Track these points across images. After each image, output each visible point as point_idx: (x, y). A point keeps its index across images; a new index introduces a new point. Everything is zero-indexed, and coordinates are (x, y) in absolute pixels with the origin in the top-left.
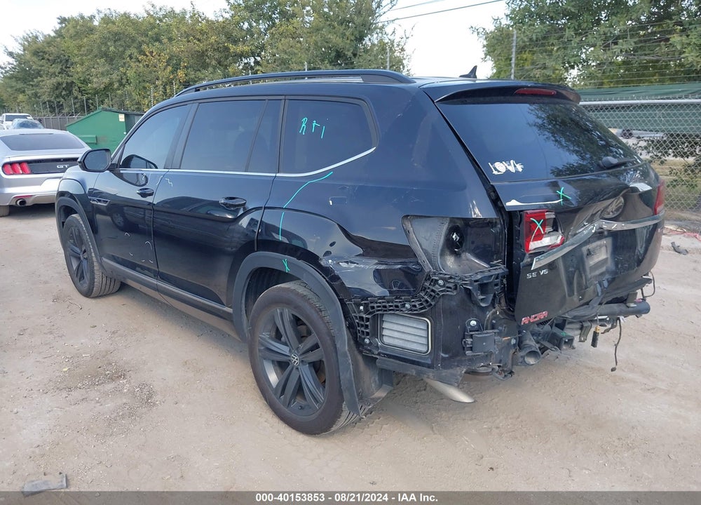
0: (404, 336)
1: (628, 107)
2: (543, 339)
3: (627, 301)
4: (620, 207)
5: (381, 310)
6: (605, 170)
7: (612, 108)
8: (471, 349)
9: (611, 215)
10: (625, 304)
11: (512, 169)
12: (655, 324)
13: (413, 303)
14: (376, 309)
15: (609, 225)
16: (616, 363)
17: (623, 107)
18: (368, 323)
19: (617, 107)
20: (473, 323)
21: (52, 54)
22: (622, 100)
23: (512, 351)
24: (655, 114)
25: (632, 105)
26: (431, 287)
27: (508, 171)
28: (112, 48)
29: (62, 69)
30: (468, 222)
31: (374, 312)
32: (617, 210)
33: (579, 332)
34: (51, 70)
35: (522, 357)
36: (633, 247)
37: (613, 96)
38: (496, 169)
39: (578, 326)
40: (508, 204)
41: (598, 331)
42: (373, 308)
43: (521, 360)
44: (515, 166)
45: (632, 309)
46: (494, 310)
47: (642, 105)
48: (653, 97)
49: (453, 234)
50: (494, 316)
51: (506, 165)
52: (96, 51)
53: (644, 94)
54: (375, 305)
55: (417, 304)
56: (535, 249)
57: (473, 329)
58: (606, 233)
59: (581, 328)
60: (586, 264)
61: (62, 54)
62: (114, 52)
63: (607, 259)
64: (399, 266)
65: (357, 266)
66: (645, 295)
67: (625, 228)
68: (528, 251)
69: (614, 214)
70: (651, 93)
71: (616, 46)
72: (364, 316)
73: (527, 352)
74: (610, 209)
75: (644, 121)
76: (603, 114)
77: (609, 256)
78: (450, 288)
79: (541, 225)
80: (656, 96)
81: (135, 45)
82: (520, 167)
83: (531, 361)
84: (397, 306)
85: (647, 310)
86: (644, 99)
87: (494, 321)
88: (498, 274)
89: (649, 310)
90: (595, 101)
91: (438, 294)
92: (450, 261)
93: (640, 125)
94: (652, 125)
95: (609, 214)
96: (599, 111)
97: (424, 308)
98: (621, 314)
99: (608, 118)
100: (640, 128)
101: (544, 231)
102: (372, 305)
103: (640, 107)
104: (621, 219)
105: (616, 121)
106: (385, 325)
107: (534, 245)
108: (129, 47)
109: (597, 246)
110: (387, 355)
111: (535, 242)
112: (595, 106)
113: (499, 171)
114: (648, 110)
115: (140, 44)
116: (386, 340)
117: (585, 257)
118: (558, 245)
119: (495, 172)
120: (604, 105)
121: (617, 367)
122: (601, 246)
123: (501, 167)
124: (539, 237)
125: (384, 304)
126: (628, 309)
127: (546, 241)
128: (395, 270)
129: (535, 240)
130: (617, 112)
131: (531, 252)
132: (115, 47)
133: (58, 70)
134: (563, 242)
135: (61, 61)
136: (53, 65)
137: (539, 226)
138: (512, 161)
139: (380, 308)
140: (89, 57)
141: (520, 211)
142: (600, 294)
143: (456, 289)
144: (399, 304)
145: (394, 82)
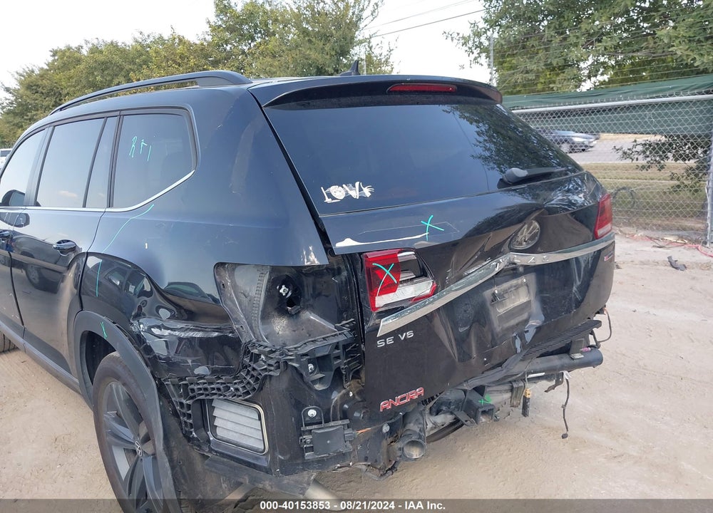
0: (238, 428)
1: (615, 109)
2: (458, 408)
3: (571, 352)
4: (535, 235)
5: (202, 394)
6: (510, 185)
7: (598, 112)
8: (312, 449)
9: (524, 246)
10: (569, 354)
11: (355, 194)
12: (636, 362)
13: (236, 386)
14: (197, 392)
15: (523, 258)
16: (567, 428)
17: (610, 109)
18: (190, 412)
19: (604, 110)
20: (312, 413)
21: (45, 86)
22: (609, 101)
23: (385, 443)
24: (645, 115)
25: (619, 107)
26: (252, 364)
27: (348, 198)
28: (99, 78)
29: (55, 102)
30: (300, 270)
31: (195, 397)
32: (532, 238)
33: (508, 395)
34: (45, 103)
35: (400, 449)
36: (568, 282)
37: (599, 99)
38: (330, 195)
39: (507, 387)
40: (339, 245)
41: (528, 396)
42: (193, 390)
43: (399, 453)
44: (361, 190)
45: (578, 361)
46: (344, 391)
47: (630, 106)
48: (642, 97)
49: (280, 288)
50: (345, 399)
51: (347, 189)
52: (84, 82)
53: (632, 93)
54: (196, 387)
55: (239, 387)
56: (386, 305)
57: (312, 422)
58: (521, 269)
59: (512, 390)
60: (492, 313)
61: (55, 86)
62: (101, 82)
63: (529, 302)
64: (216, 334)
65: (172, 332)
66: (598, 340)
67: (548, 261)
68: (375, 309)
69: (529, 244)
70: (640, 92)
71: (600, 44)
72: (184, 402)
73: (406, 442)
74: (520, 238)
75: (633, 123)
76: (590, 118)
77: (532, 298)
78: (271, 365)
79: (391, 272)
80: (644, 95)
81: (123, 73)
82: (367, 192)
83: (415, 453)
84: (219, 389)
85: (599, 361)
86: (632, 99)
87: (346, 406)
88: (338, 343)
89: (602, 360)
90: (580, 104)
91: (260, 374)
92: (280, 326)
93: (630, 127)
94: (642, 127)
95: (521, 244)
96: (585, 115)
97: (248, 393)
98: (563, 368)
99: (595, 122)
100: (629, 131)
101: (397, 279)
102: (192, 386)
103: (628, 108)
104: (539, 249)
105: (604, 125)
106: (216, 413)
107: (382, 301)
108: (117, 75)
109: (511, 287)
110: (221, 453)
111: (384, 296)
112: (580, 109)
113: (333, 198)
114: (637, 111)
115: (128, 72)
116: (219, 432)
117: (488, 304)
118: (428, 296)
119: (328, 200)
120: (590, 109)
121: (568, 433)
122: (517, 287)
123: (338, 192)
124: (390, 288)
125: (205, 386)
126: (572, 361)
127: (406, 292)
128: (212, 338)
129: (382, 293)
130: (604, 115)
131: (380, 310)
132: (102, 77)
133: (53, 103)
134: (434, 292)
135: (55, 94)
136: (47, 99)
137: (388, 272)
138: (357, 184)
139: (201, 392)
140: (77, 88)
141: (360, 254)
142: (519, 350)
143: (278, 367)
144: (221, 387)
145: (222, 85)
